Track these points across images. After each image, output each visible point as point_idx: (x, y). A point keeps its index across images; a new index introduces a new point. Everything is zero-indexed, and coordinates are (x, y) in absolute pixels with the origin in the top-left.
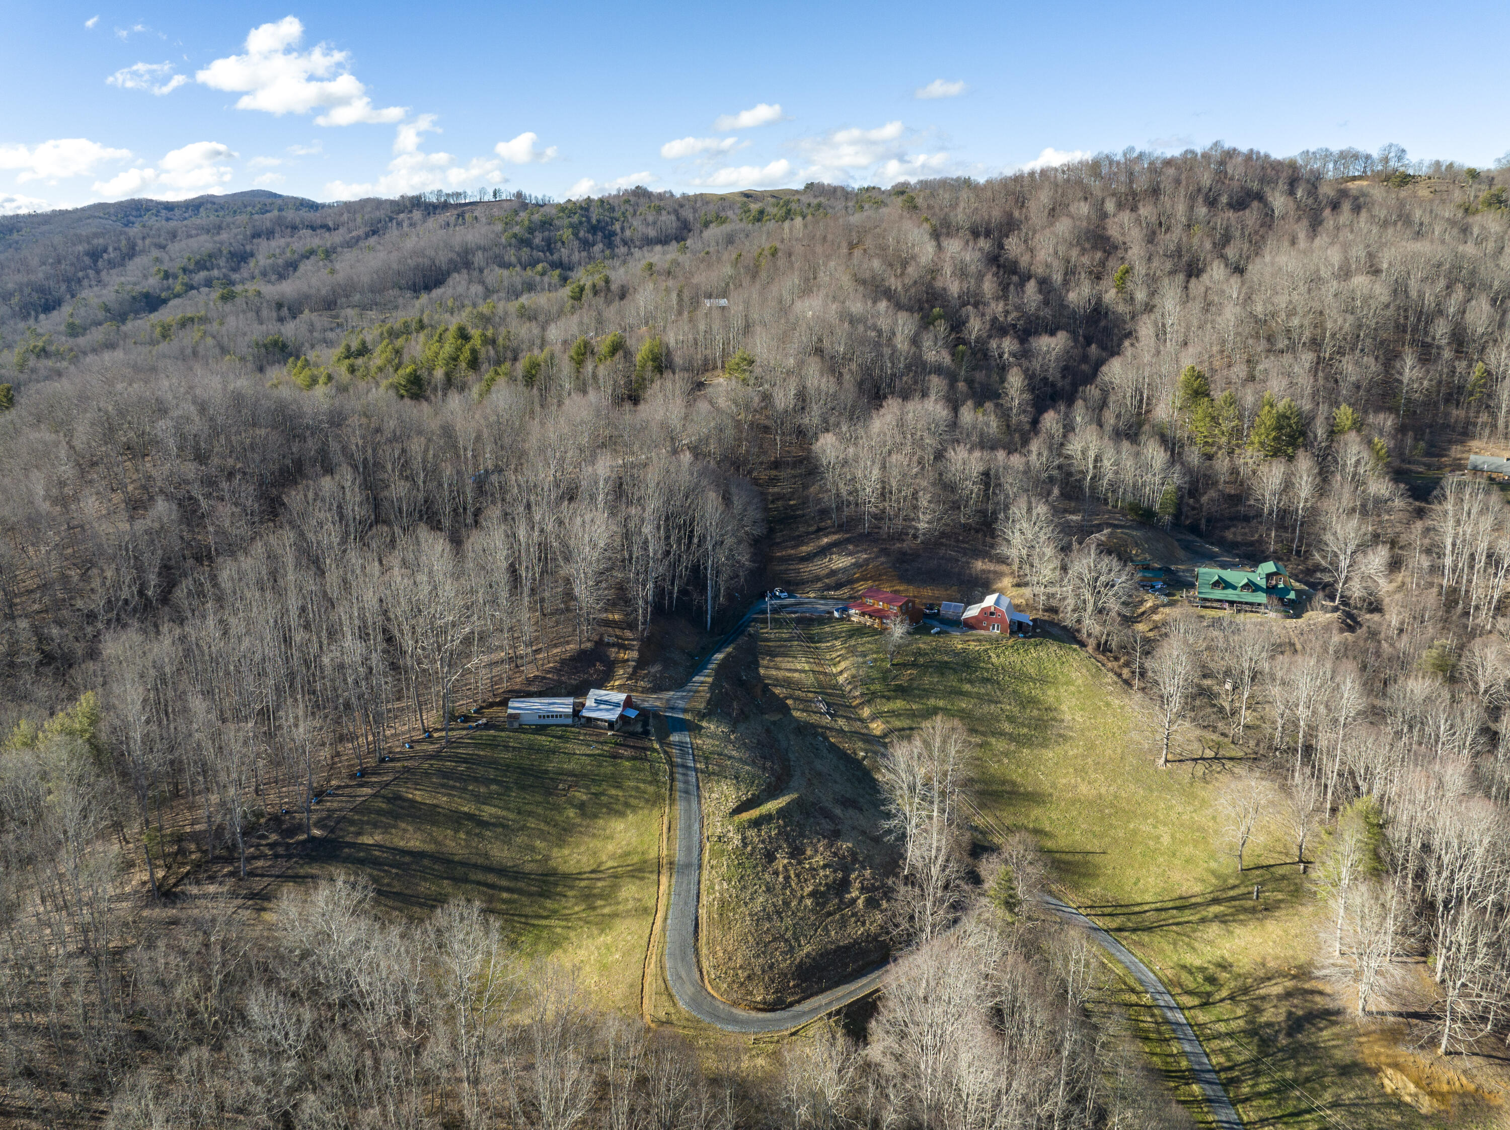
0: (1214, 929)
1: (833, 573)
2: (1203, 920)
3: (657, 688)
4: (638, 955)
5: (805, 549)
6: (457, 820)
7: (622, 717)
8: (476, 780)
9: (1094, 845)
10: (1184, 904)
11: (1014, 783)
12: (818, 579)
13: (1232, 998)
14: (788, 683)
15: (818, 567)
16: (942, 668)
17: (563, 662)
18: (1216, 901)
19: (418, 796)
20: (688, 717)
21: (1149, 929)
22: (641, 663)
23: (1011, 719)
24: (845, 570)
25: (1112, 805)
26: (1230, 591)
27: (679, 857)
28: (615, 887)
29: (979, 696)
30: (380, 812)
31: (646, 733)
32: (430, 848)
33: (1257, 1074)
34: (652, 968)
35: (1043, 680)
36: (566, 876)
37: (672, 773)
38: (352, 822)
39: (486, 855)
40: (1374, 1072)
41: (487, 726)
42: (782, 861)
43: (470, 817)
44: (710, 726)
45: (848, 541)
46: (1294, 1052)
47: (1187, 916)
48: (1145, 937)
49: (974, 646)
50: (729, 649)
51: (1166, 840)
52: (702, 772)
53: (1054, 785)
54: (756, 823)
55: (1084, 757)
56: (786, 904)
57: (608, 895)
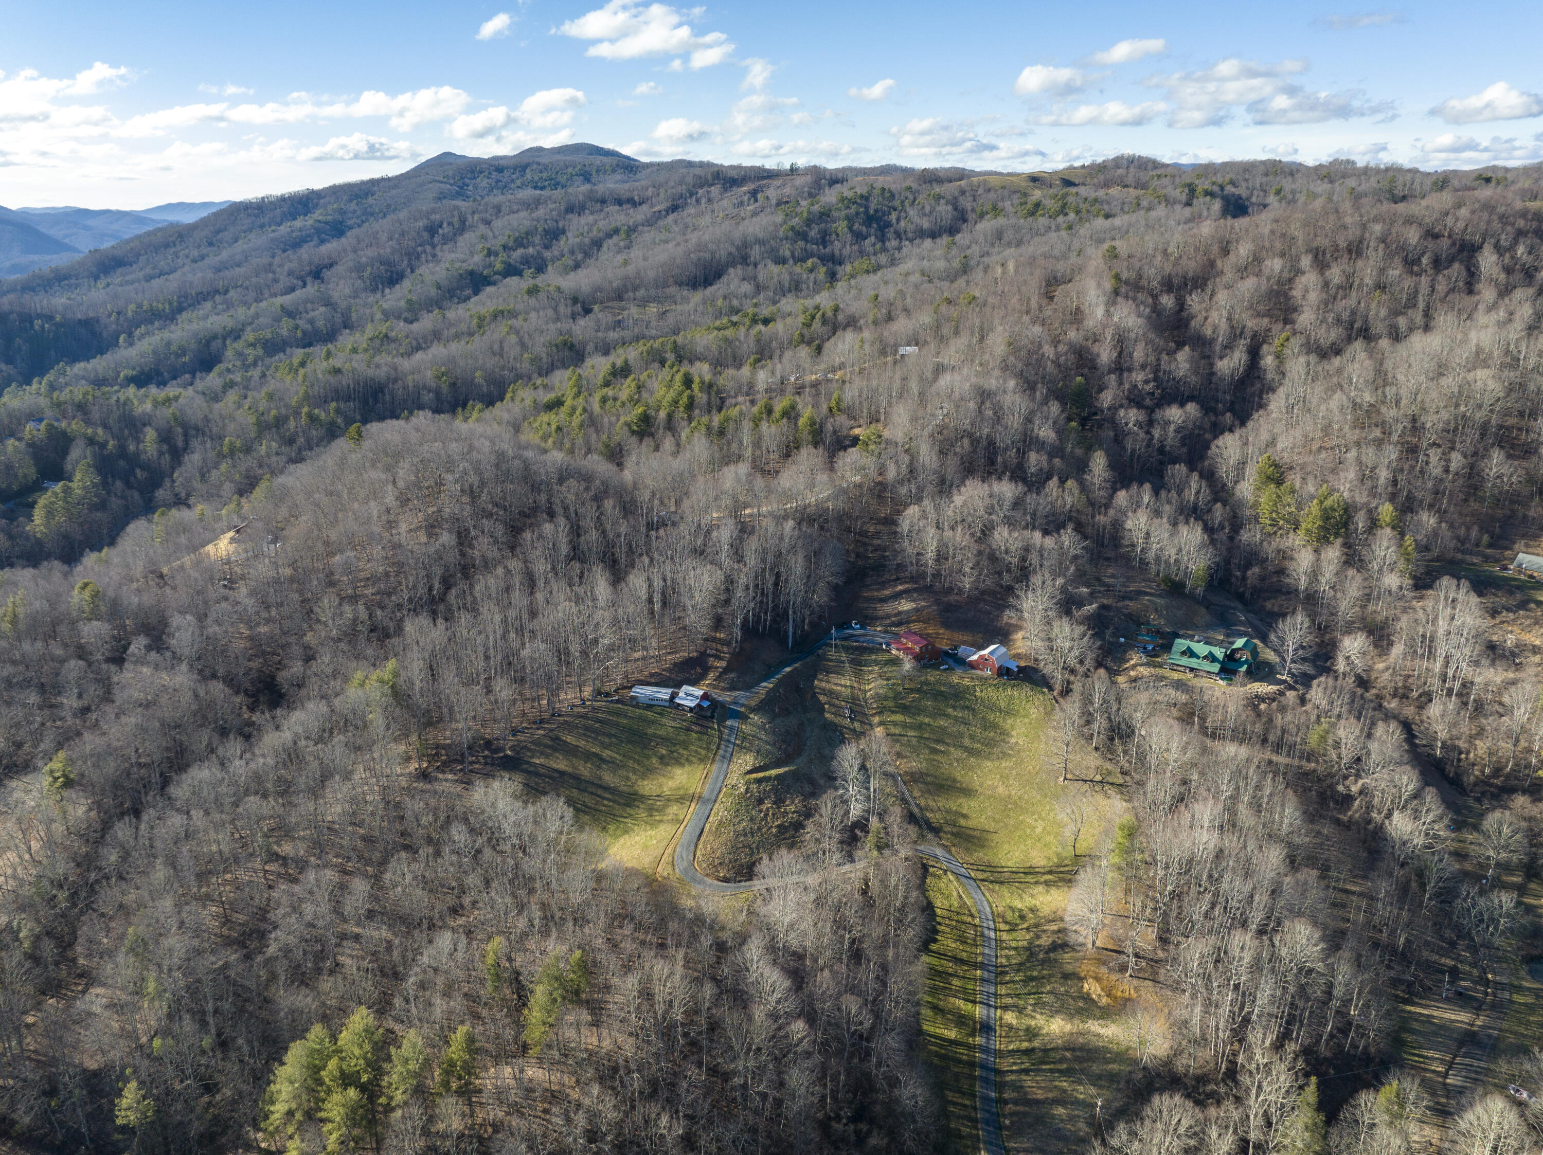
0: (1041, 888)
1: (900, 613)
2: (1036, 883)
3: (732, 688)
4: (665, 843)
5: (887, 592)
6: (588, 756)
7: (698, 705)
8: (604, 734)
9: (991, 826)
10: (1030, 871)
11: (955, 781)
12: (888, 616)
13: (1028, 929)
14: (831, 693)
15: (887, 608)
16: (938, 696)
17: (675, 664)
18: (1050, 872)
19: (569, 739)
20: (744, 710)
21: (1002, 883)
22: (726, 670)
23: (972, 737)
24: (907, 612)
25: (1015, 803)
26: (1194, 660)
27: (706, 794)
28: (665, 806)
29: (956, 719)
30: (546, 746)
31: (712, 717)
32: (569, 770)
33: (1018, 971)
34: (669, 851)
35: (1008, 713)
36: (643, 796)
37: (719, 744)
38: (529, 750)
39: (600, 778)
40: (1081, 979)
41: (618, 701)
42: (767, 804)
43: (595, 755)
44: (755, 718)
45: (915, 590)
46: (1043, 962)
47: (1029, 879)
48: (997, 887)
49: (967, 682)
50: (798, 665)
51: (1039, 830)
52: (738, 746)
53: (981, 785)
54: (759, 781)
55: (1012, 768)
56: (759, 829)
57: (660, 810)
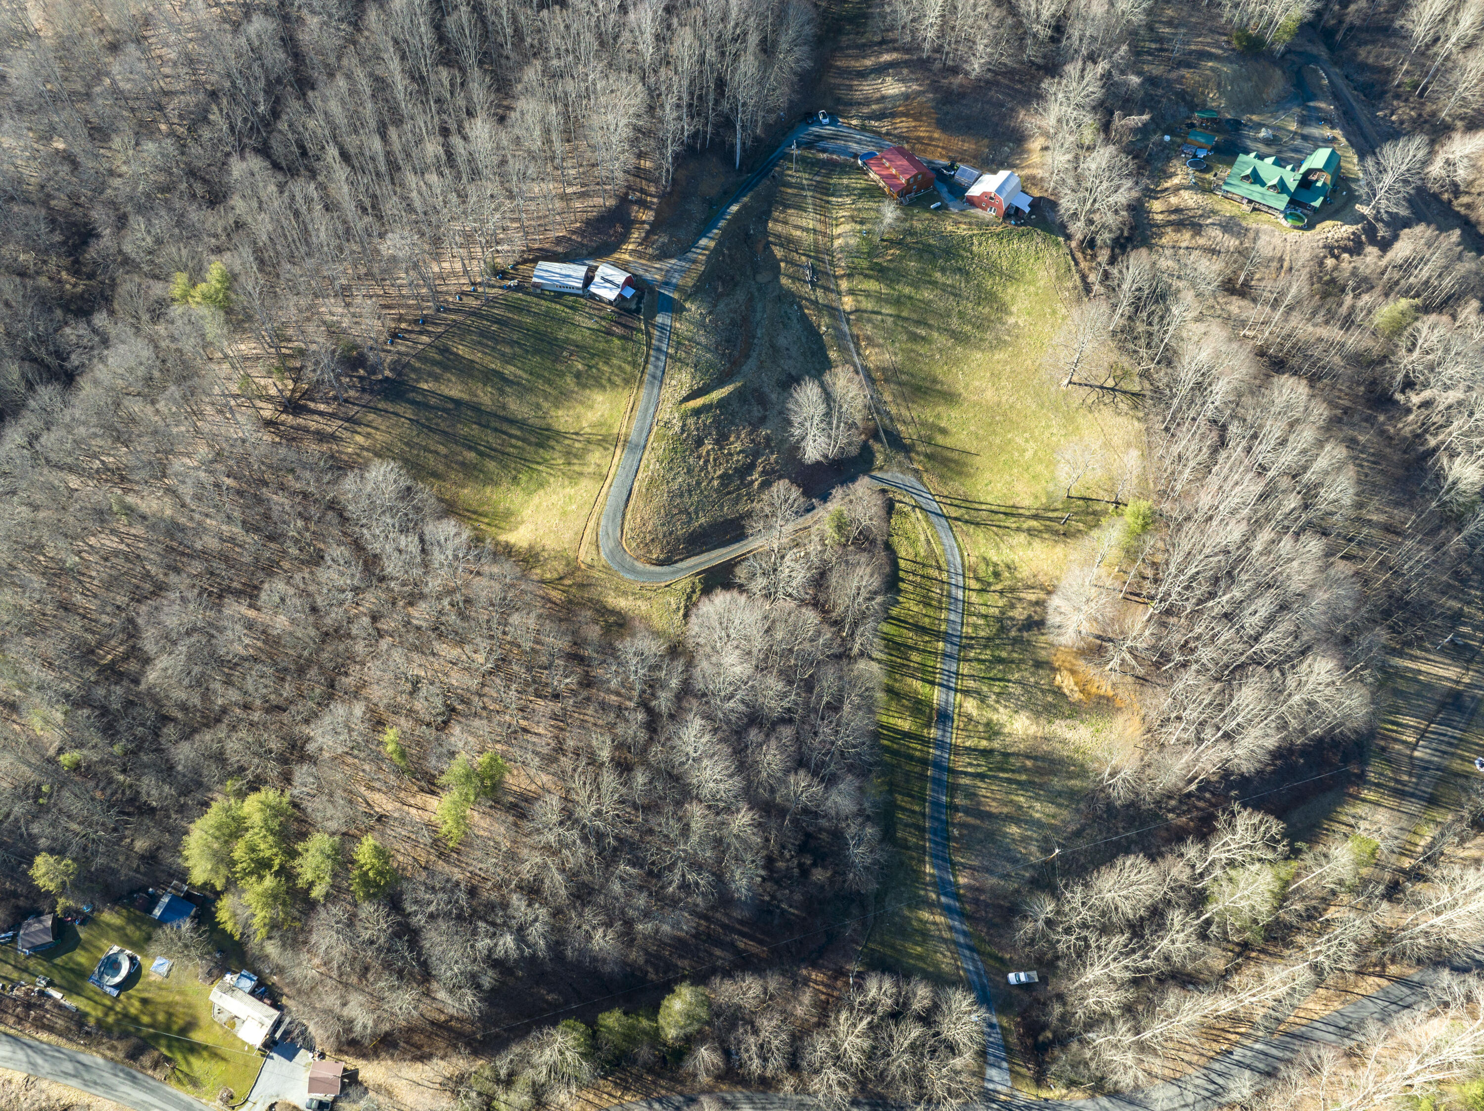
0: (1022, 538)
1: (883, 98)
2: (1018, 529)
3: (663, 255)
4: (586, 511)
5: (868, 62)
6: (487, 375)
7: (620, 295)
8: (504, 341)
9: (972, 446)
10: (1012, 512)
11: (935, 381)
12: (867, 102)
13: (1001, 592)
14: (788, 243)
16: (925, 251)
17: (588, 222)
18: (1035, 517)
19: (461, 350)
20: (676, 296)
21: (978, 524)
22: (655, 227)
23: (961, 315)
24: (893, 97)
25: (1005, 414)
26: (1259, 188)
27: (633, 436)
28: (586, 451)
29: (944, 288)
30: (435, 363)
31: (638, 310)
32: (465, 397)
33: (986, 647)
34: (592, 524)
35: (1011, 277)
36: (558, 433)
37: (648, 355)
38: (414, 370)
39: (504, 407)
40: (1054, 670)
41: (518, 288)
42: (708, 445)
43: (496, 372)
44: (693, 308)
45: (905, 63)
46: (1016, 641)
47: (1011, 522)
48: (972, 529)
49: (963, 230)
50: (745, 199)
51: (1029, 455)
52: (671, 357)
53: (966, 387)
54: (697, 412)
55: (1006, 362)
56: (698, 483)
57: (580, 456)
